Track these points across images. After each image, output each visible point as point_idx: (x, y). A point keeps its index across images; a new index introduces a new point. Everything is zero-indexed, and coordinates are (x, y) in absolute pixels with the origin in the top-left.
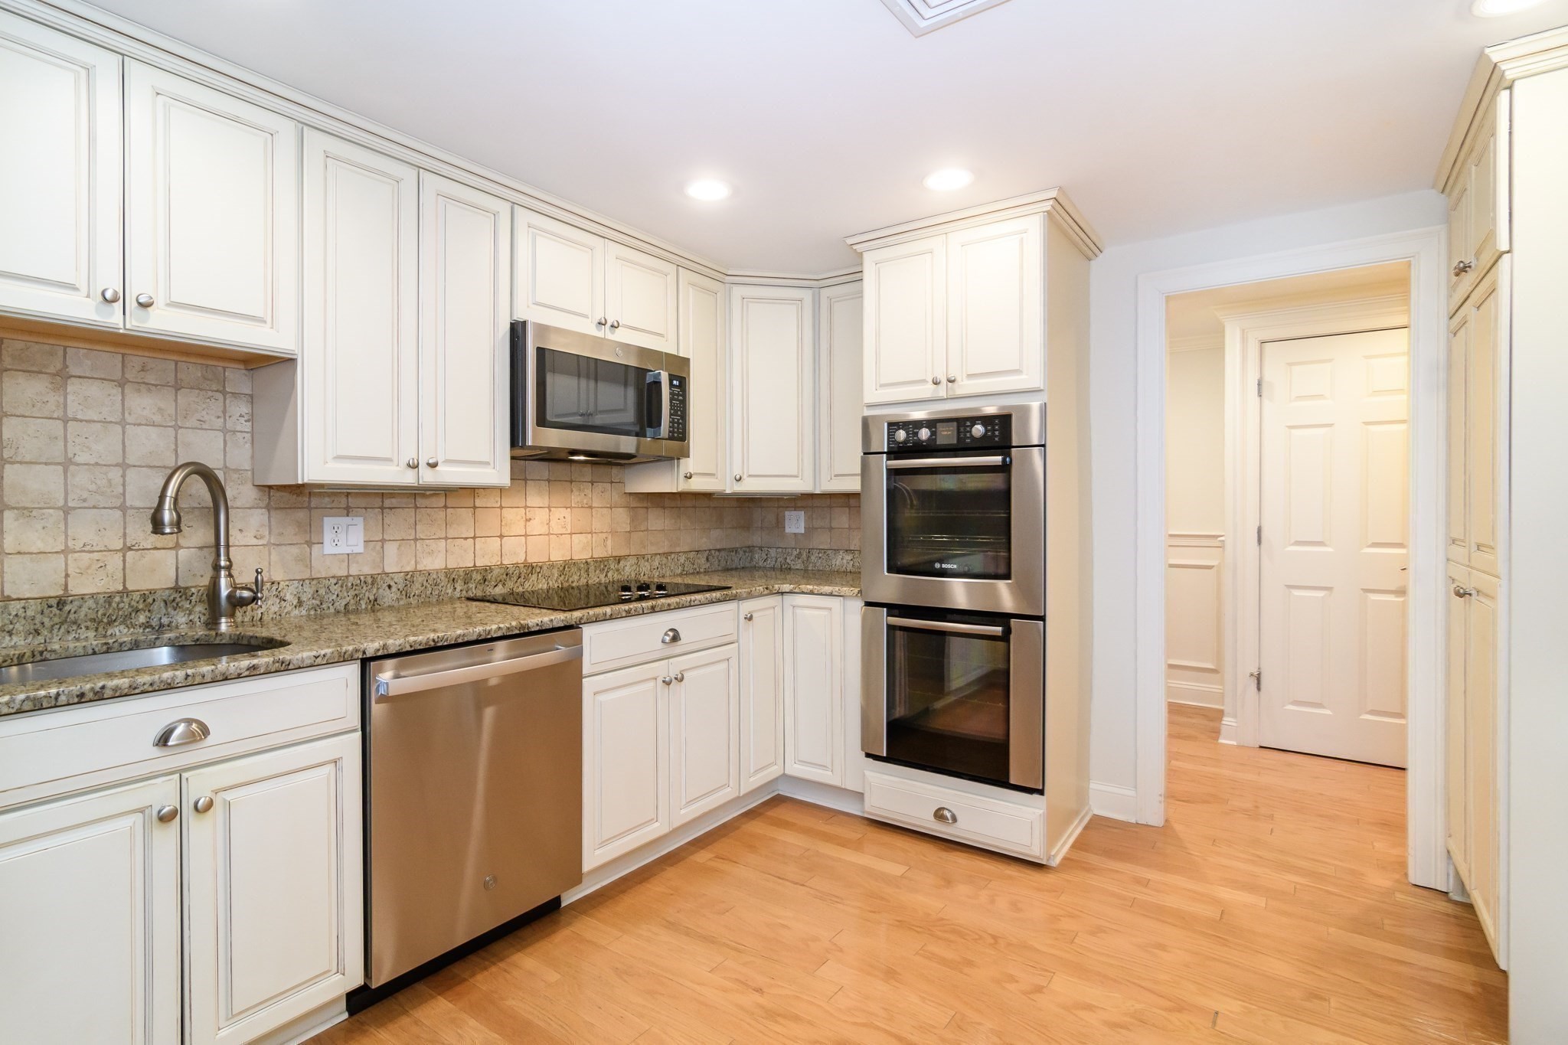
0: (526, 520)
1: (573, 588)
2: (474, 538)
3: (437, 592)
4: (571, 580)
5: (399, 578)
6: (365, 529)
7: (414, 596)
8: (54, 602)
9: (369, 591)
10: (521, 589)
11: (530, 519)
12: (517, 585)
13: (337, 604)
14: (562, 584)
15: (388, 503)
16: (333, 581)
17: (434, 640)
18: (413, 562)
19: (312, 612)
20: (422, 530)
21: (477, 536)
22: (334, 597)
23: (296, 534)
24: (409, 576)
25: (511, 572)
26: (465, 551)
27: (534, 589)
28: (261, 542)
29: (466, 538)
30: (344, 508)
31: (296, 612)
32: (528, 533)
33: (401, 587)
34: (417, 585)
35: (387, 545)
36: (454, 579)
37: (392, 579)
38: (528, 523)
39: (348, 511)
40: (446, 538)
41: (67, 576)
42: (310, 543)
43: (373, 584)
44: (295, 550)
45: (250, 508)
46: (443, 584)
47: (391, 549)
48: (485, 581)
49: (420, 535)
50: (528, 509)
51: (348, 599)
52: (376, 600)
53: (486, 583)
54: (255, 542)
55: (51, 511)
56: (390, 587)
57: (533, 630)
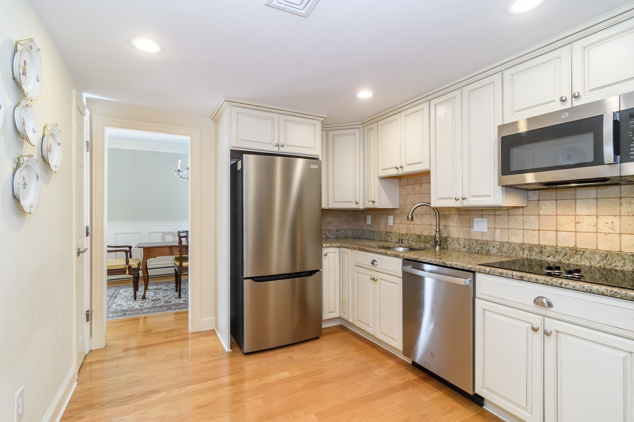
0: (576, 223)
1: (616, 270)
2: (539, 230)
3: (515, 253)
4: (613, 265)
5: (497, 244)
6: (488, 223)
7: (504, 252)
8: (418, 236)
9: (486, 247)
10: (567, 262)
11: (579, 222)
12: (563, 259)
13: (475, 249)
14: (604, 266)
15: (497, 213)
16: (474, 241)
17: (415, 258)
18: (507, 238)
19: (468, 251)
20: (511, 225)
21: (540, 229)
22: (474, 247)
23: (466, 224)
24: (502, 244)
25: (559, 251)
26: (533, 236)
27: (577, 263)
28: (457, 225)
29: (534, 230)
30: (481, 215)
31: (463, 249)
32: (577, 230)
33: (499, 247)
34: (505, 248)
35: (496, 230)
36: (523, 249)
37: (495, 244)
38: (577, 225)
39: (482, 216)
40: (523, 229)
41: (422, 230)
42: (470, 227)
43: (487, 244)
44: (466, 229)
45: (454, 215)
46: (517, 250)
47: (498, 232)
48: (542, 252)
49: (510, 227)
50: (577, 217)
51: (479, 248)
52: (488, 251)
53: (542, 254)
54: (456, 225)
55: (419, 215)
56: (494, 247)
57: (448, 266)
